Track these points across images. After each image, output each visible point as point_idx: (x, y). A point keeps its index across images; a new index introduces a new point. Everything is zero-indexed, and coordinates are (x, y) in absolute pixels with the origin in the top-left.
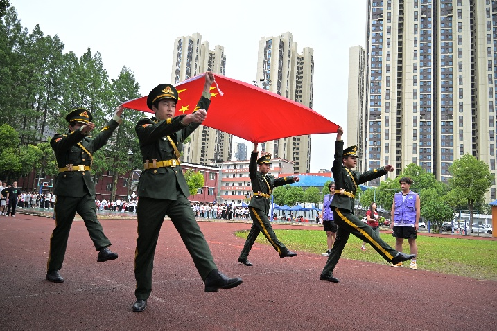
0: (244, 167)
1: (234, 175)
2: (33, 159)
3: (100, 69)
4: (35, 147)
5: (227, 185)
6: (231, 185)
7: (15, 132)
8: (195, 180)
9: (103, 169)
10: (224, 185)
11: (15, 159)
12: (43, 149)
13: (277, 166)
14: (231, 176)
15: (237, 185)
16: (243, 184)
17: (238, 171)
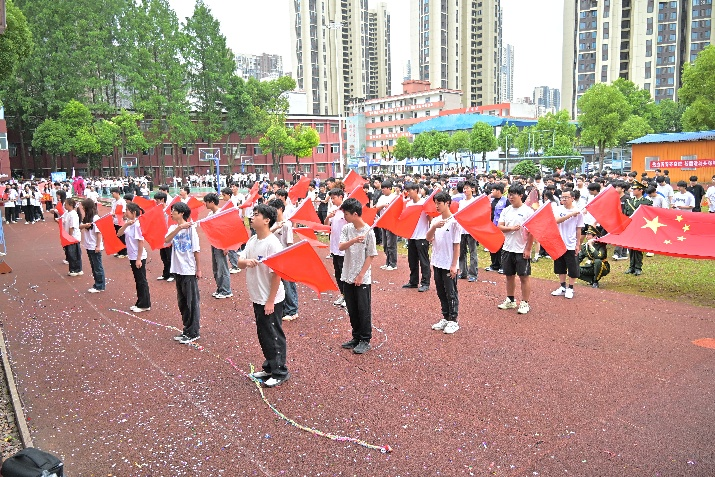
0: (393, 105)
1: (382, 118)
2: (111, 137)
3: (167, 10)
4: (111, 123)
5: (374, 132)
6: (378, 132)
7: (84, 108)
8: (308, 139)
9: (191, 137)
10: (371, 133)
11: (92, 140)
12: (119, 123)
13: (437, 99)
14: (378, 120)
15: (386, 131)
16: (394, 130)
17: (386, 111)
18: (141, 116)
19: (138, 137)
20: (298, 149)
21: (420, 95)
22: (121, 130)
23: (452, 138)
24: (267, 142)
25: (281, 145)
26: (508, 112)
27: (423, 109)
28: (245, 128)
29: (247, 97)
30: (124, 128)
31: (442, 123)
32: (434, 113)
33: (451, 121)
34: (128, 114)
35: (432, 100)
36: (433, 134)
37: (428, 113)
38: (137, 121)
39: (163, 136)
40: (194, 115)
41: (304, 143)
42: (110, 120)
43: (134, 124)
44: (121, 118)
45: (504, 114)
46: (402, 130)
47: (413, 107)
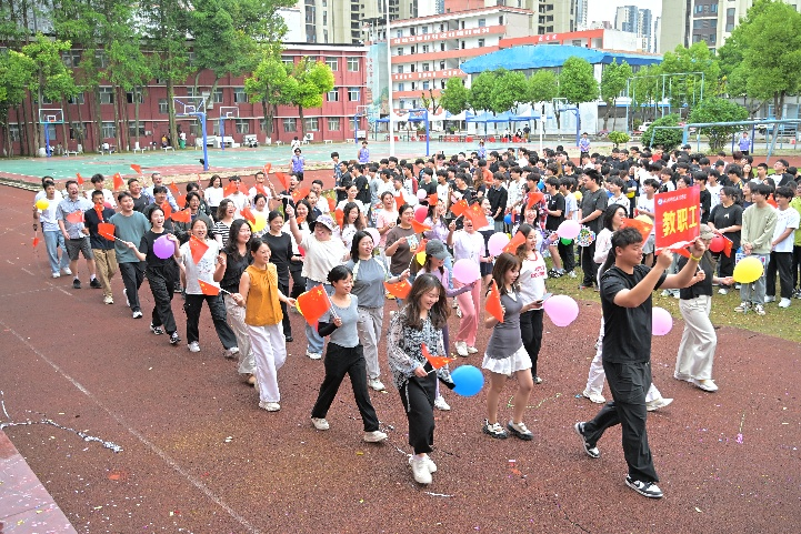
0: (430, 30)
1: (413, 49)
2: (24, 75)
4: (21, 55)
5: (401, 69)
6: (407, 69)
8: (316, 80)
10: (397, 71)
12: (34, 55)
13: (496, 22)
14: (407, 51)
15: (419, 68)
16: (431, 68)
17: (419, 39)
18: (68, 44)
19: (64, 76)
20: (304, 94)
21: (471, 15)
22: (37, 67)
23: (529, 82)
24: (257, 84)
25: (278, 88)
26: (600, 44)
27: (472, 37)
28: (223, 64)
29: (226, 15)
30: (42, 64)
31: (513, 57)
32: (492, 42)
33: (526, 56)
34: (48, 41)
35: (489, 23)
36: (500, 74)
37: (482, 42)
38: (61, 52)
39: (101, 74)
40: (144, 43)
41: (312, 86)
42: (19, 51)
43: (56, 57)
44: (34, 47)
45: (594, 46)
46: (442, 66)
47: (460, 33)
